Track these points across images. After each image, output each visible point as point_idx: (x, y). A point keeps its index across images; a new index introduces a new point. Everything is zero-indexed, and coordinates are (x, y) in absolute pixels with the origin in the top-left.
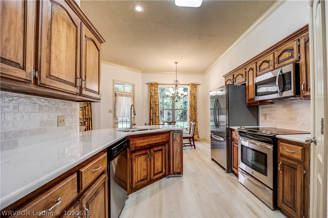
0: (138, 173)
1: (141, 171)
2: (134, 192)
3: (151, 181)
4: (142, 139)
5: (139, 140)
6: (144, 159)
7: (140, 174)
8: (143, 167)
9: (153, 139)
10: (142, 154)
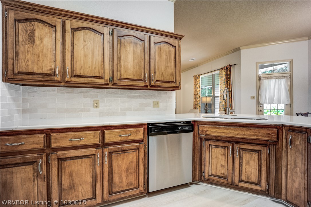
0: (213, 165)
1: (217, 165)
2: (209, 184)
3: (233, 186)
4: (216, 128)
5: (212, 128)
6: (222, 153)
7: (215, 167)
8: (221, 162)
9: (236, 132)
10: (220, 146)
